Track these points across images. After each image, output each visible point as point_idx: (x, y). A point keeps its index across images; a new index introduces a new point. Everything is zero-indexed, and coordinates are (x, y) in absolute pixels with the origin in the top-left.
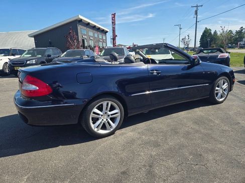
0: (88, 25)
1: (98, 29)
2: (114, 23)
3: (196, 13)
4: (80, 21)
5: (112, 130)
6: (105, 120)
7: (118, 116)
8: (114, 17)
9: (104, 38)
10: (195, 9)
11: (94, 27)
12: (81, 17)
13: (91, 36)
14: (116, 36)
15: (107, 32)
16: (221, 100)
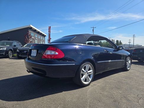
0: (35, 31)
1: (41, 34)
2: (49, 32)
3: (93, 31)
4: (31, 28)
5: (89, 82)
6: (86, 76)
7: (92, 74)
8: (50, 28)
9: (44, 39)
10: (93, 29)
11: (38, 33)
12: (31, 26)
13: (36, 38)
14: (51, 39)
15: (46, 36)
16: (129, 69)
